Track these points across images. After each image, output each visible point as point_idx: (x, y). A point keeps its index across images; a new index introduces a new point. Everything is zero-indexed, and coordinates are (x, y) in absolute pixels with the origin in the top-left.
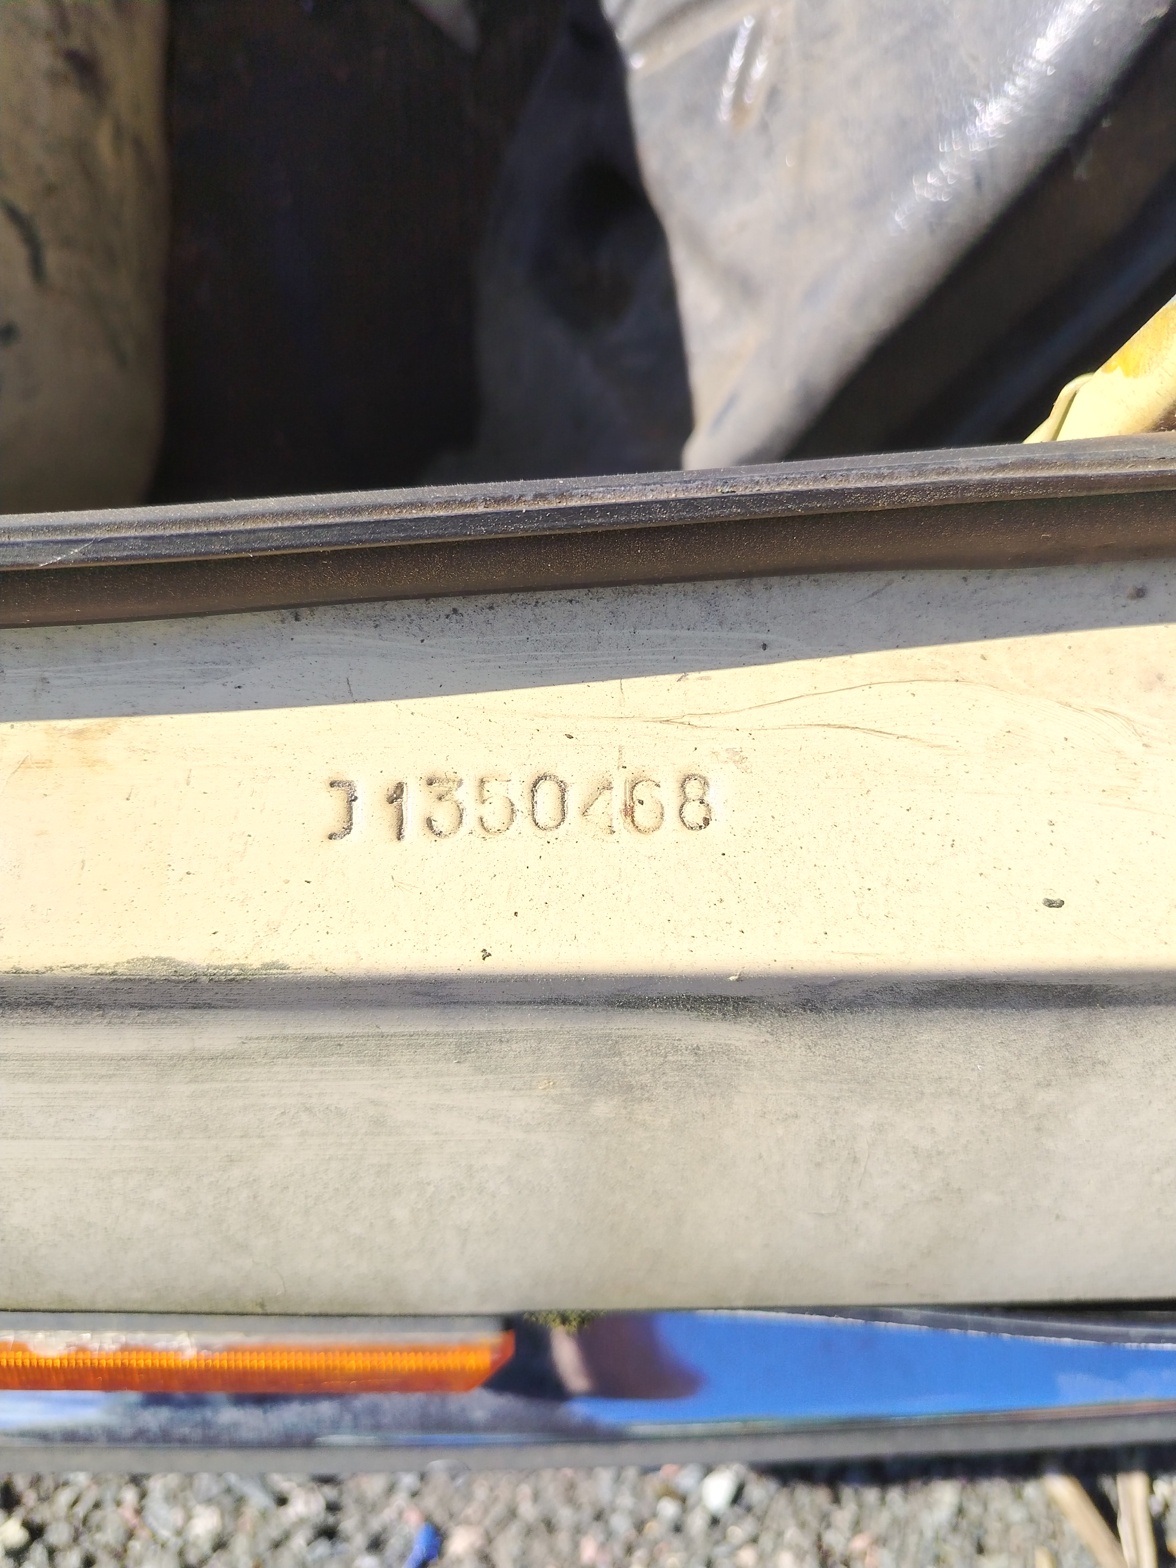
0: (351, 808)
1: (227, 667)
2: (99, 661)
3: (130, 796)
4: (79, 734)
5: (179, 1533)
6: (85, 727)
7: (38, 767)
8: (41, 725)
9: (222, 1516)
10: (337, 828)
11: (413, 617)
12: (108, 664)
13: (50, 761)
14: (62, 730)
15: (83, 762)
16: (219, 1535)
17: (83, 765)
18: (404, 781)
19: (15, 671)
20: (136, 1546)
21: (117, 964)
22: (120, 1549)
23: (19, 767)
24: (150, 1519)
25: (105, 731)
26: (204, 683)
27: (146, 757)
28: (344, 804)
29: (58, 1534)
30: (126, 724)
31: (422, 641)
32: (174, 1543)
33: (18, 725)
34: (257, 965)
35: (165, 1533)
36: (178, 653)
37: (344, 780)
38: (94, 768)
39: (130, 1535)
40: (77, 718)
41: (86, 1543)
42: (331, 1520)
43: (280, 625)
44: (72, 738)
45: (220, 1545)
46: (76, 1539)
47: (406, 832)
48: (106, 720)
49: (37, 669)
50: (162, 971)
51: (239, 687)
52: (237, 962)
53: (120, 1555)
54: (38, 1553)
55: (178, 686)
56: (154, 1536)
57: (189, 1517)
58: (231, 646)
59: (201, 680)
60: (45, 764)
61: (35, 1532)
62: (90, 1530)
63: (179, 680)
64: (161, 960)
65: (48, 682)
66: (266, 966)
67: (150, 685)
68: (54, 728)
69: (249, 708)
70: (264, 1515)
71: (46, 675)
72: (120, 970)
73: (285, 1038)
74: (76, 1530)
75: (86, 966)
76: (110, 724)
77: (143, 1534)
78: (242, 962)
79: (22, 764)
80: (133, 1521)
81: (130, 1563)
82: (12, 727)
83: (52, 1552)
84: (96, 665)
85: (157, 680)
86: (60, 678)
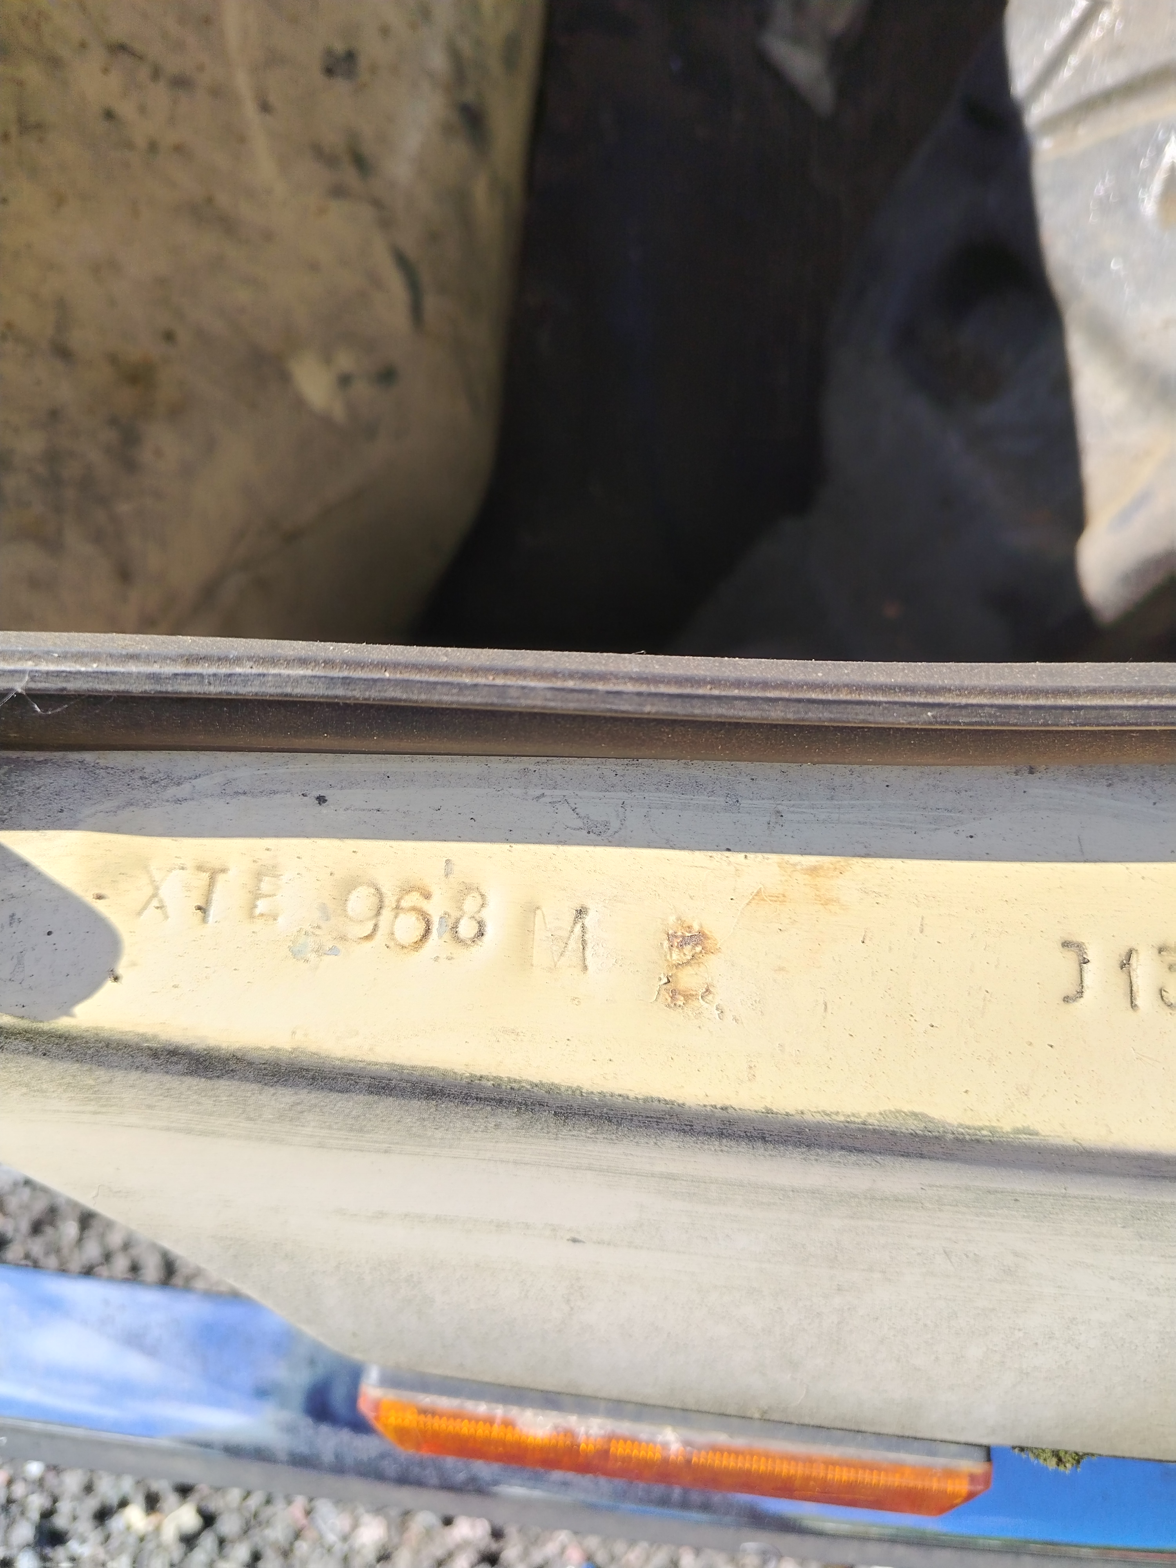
0: (1081, 970)
1: (958, 815)
2: (832, 798)
3: (864, 939)
4: (813, 871)
5: (345, 1538)
6: (817, 864)
7: (771, 901)
8: (774, 858)
9: (389, 1528)
10: (1072, 990)
11: (1147, 778)
12: (840, 803)
13: (784, 896)
14: (794, 865)
15: (816, 900)
16: (383, 1546)
17: (816, 902)
18: (1136, 947)
19: (750, 802)
20: (302, 1547)
21: (869, 1114)
22: (287, 1546)
23: (753, 899)
24: (320, 1522)
25: (838, 870)
26: (936, 829)
27: (879, 900)
28: (1076, 966)
29: (228, 1525)
30: (858, 865)
31: (1155, 804)
32: (340, 1548)
33: (751, 856)
34: (1007, 1128)
35: (331, 1538)
36: (910, 797)
37: (1074, 940)
38: (826, 906)
39: (298, 1535)
40: (810, 854)
41: (258, 1537)
42: (494, 1546)
43: (1014, 777)
44: (805, 874)
45: (384, 1557)
46: (246, 1531)
47: (1139, 1002)
48: (838, 858)
49: (772, 801)
50: (914, 1126)
51: (971, 837)
52: (987, 1124)
53: (286, 1553)
54: (208, 1542)
55: (910, 830)
56: (320, 1539)
57: (355, 1526)
58: (963, 793)
59: (933, 827)
60: (781, 898)
61: (208, 1520)
62: (260, 1524)
63: (910, 825)
64: (915, 1115)
65: (782, 816)
66: (1017, 1131)
67: (881, 827)
68: (787, 863)
69: (980, 859)
70: (428, 1534)
71: (780, 808)
72: (870, 1121)
73: (968, 1189)
74: (247, 1523)
75: (837, 1113)
76: (842, 864)
77: (310, 1534)
78: (994, 1124)
79: (756, 895)
80: (303, 1521)
81: (296, 1563)
82: (746, 857)
83: (222, 1542)
84: (828, 802)
85: (889, 822)
86: (793, 812)
